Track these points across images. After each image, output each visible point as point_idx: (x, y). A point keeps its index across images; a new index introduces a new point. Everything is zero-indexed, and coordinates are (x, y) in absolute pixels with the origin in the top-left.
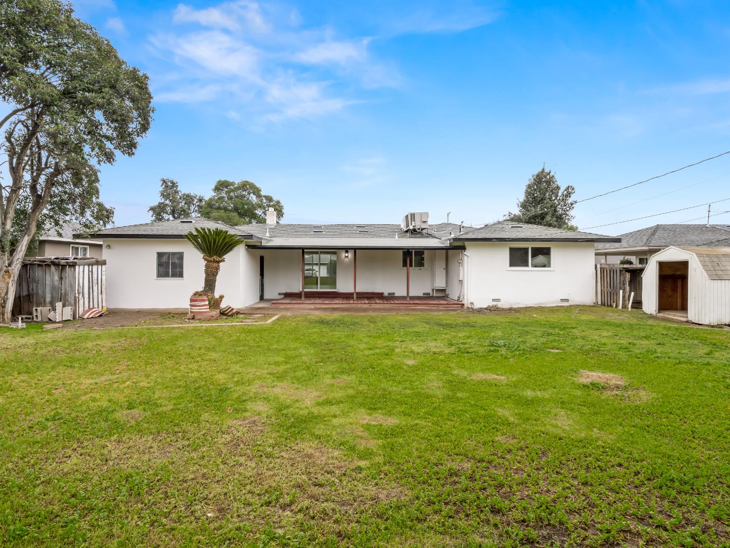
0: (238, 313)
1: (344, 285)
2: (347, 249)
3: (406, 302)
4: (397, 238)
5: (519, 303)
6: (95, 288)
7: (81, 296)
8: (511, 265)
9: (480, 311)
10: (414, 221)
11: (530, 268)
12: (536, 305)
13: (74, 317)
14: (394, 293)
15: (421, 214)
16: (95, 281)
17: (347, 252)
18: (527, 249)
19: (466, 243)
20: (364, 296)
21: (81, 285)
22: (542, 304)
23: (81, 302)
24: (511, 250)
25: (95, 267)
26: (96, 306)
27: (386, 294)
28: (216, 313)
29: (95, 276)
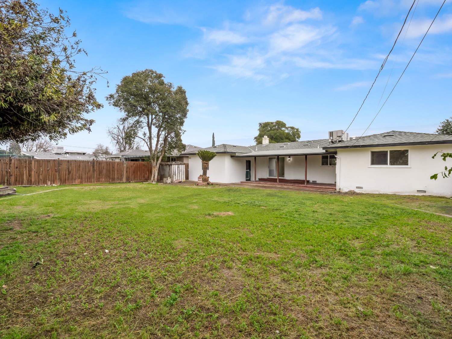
0: (212, 184)
1: (289, 176)
2: (290, 156)
3: (304, 185)
4: (318, 148)
5: (378, 191)
6: (180, 173)
7: (174, 175)
8: (373, 163)
9: (346, 193)
10: (332, 136)
11: (389, 166)
12: (392, 193)
13: (172, 182)
14: (316, 181)
15: (337, 132)
16: (180, 170)
17: (290, 157)
18: (387, 152)
19: (338, 150)
20: (297, 181)
21: (174, 171)
22: (397, 193)
23: (175, 177)
24: (373, 153)
25: (180, 166)
26: (179, 179)
27: (311, 181)
28: (205, 183)
29: (180, 169)
